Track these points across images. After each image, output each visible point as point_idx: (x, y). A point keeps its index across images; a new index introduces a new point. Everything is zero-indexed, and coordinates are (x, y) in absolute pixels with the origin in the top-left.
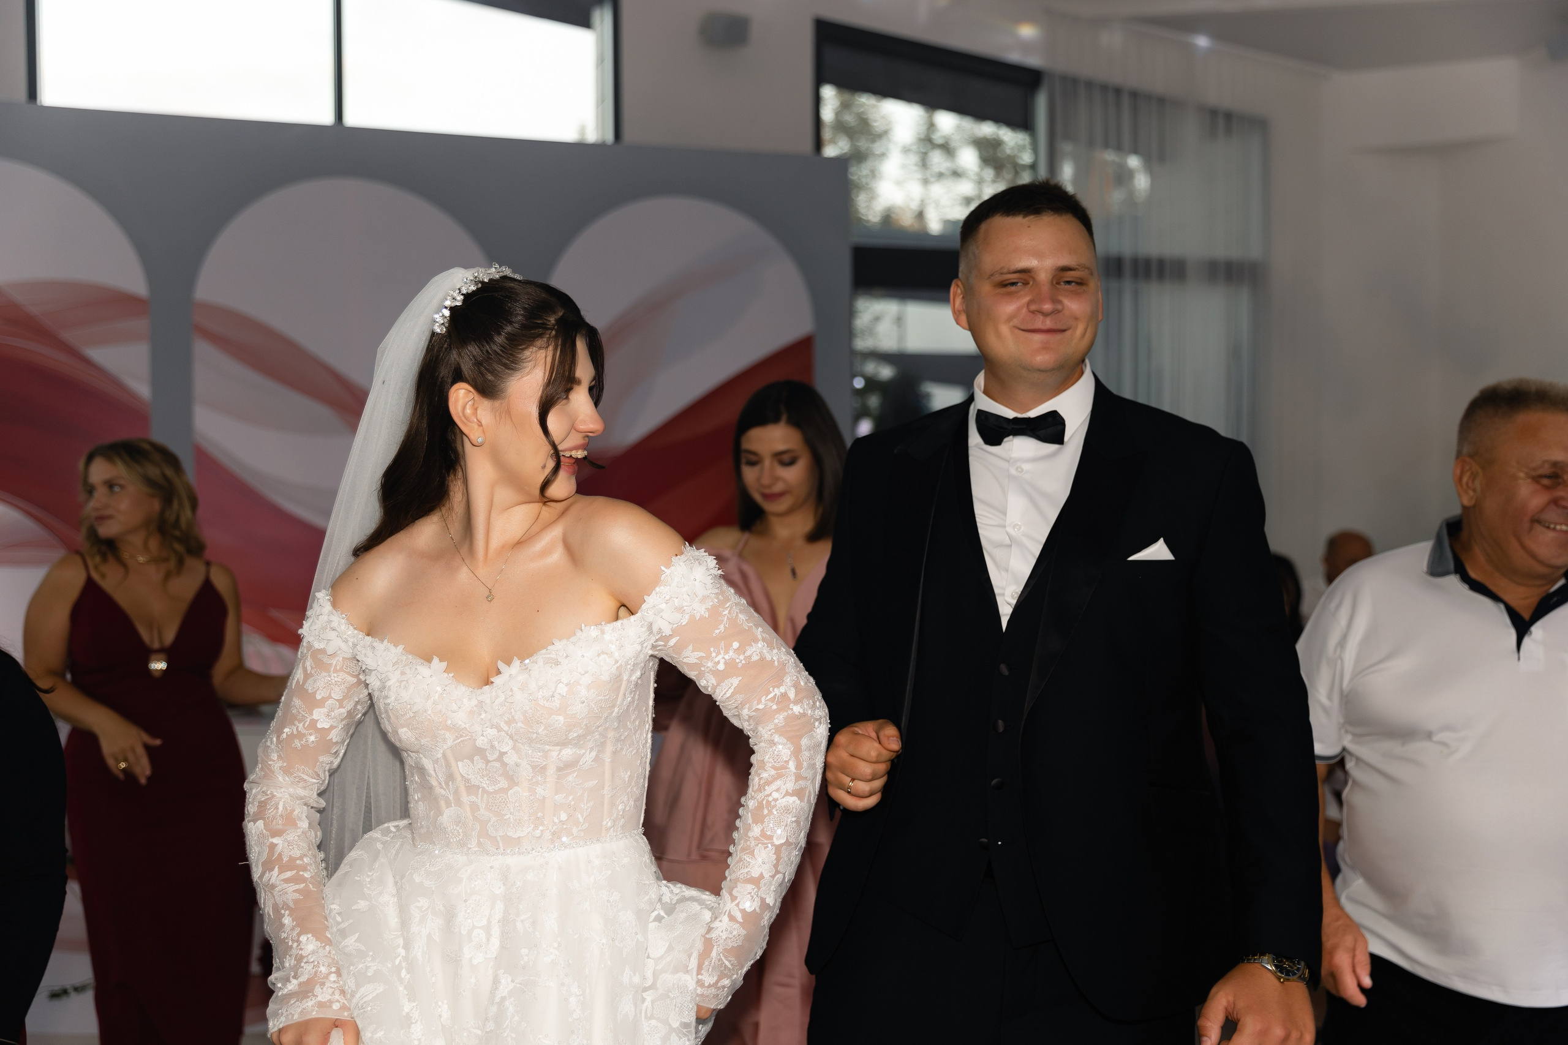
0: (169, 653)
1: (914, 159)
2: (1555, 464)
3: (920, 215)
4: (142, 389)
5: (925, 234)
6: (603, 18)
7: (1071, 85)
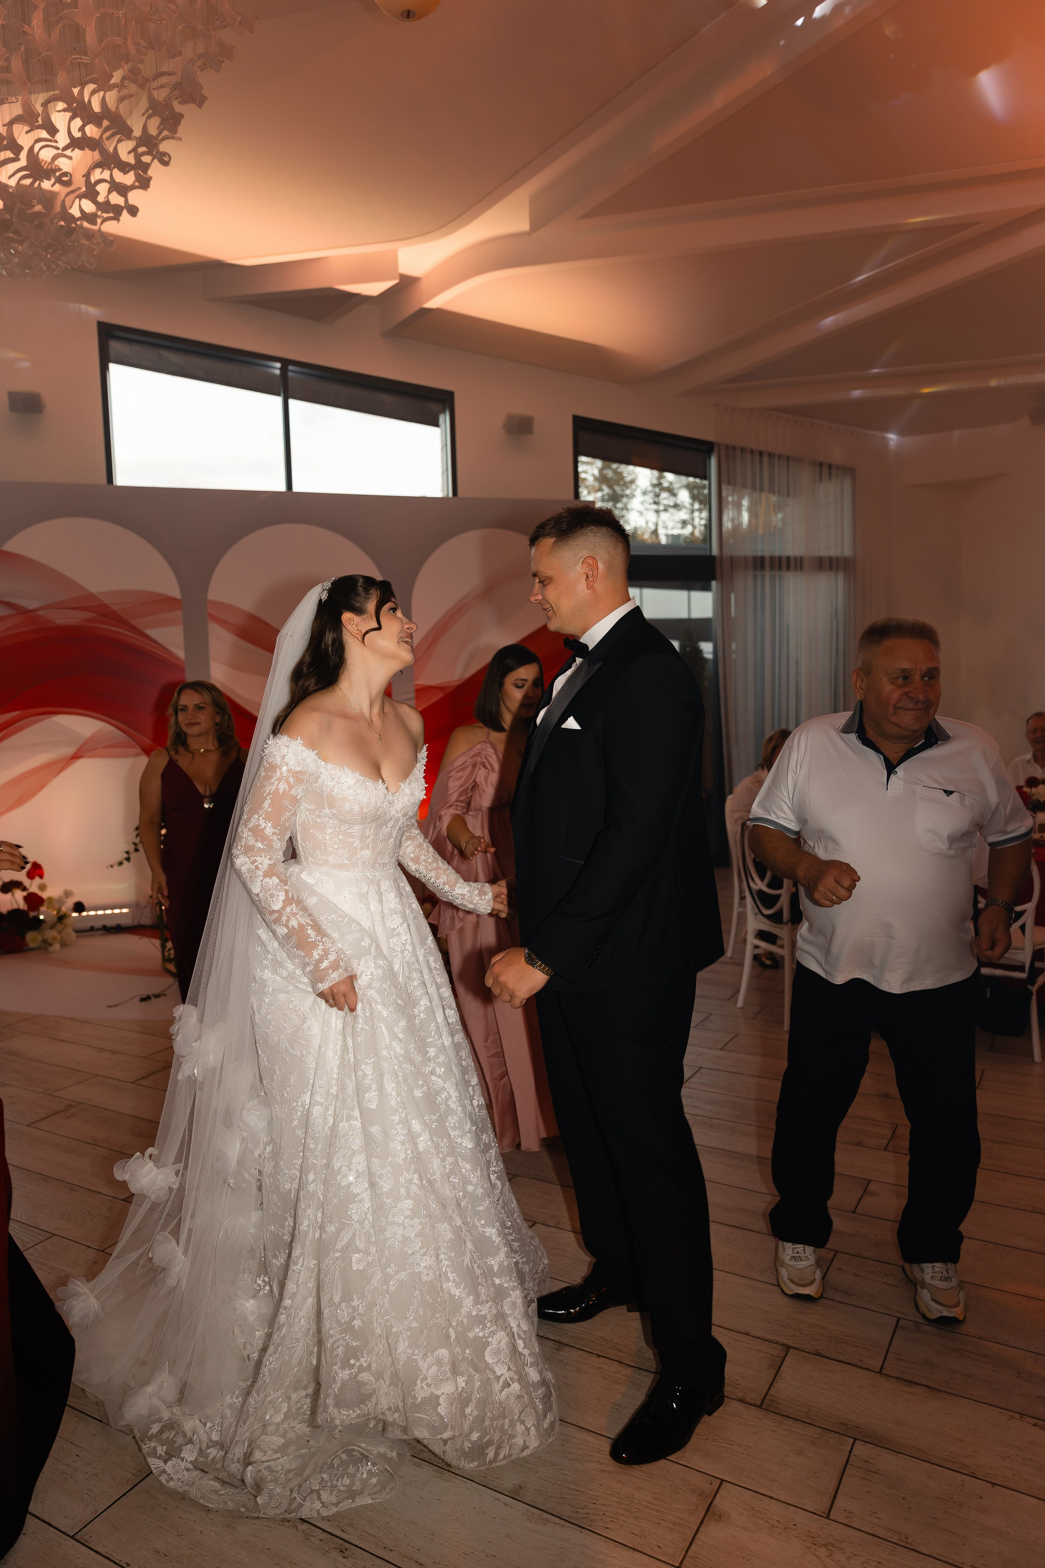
0: (213, 798)
1: (649, 498)
2: (904, 671)
3: (655, 532)
4: (180, 653)
5: (659, 545)
6: (445, 419)
7: (731, 449)
